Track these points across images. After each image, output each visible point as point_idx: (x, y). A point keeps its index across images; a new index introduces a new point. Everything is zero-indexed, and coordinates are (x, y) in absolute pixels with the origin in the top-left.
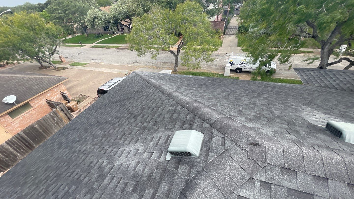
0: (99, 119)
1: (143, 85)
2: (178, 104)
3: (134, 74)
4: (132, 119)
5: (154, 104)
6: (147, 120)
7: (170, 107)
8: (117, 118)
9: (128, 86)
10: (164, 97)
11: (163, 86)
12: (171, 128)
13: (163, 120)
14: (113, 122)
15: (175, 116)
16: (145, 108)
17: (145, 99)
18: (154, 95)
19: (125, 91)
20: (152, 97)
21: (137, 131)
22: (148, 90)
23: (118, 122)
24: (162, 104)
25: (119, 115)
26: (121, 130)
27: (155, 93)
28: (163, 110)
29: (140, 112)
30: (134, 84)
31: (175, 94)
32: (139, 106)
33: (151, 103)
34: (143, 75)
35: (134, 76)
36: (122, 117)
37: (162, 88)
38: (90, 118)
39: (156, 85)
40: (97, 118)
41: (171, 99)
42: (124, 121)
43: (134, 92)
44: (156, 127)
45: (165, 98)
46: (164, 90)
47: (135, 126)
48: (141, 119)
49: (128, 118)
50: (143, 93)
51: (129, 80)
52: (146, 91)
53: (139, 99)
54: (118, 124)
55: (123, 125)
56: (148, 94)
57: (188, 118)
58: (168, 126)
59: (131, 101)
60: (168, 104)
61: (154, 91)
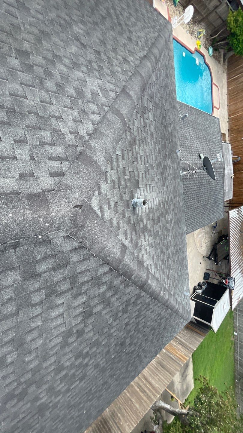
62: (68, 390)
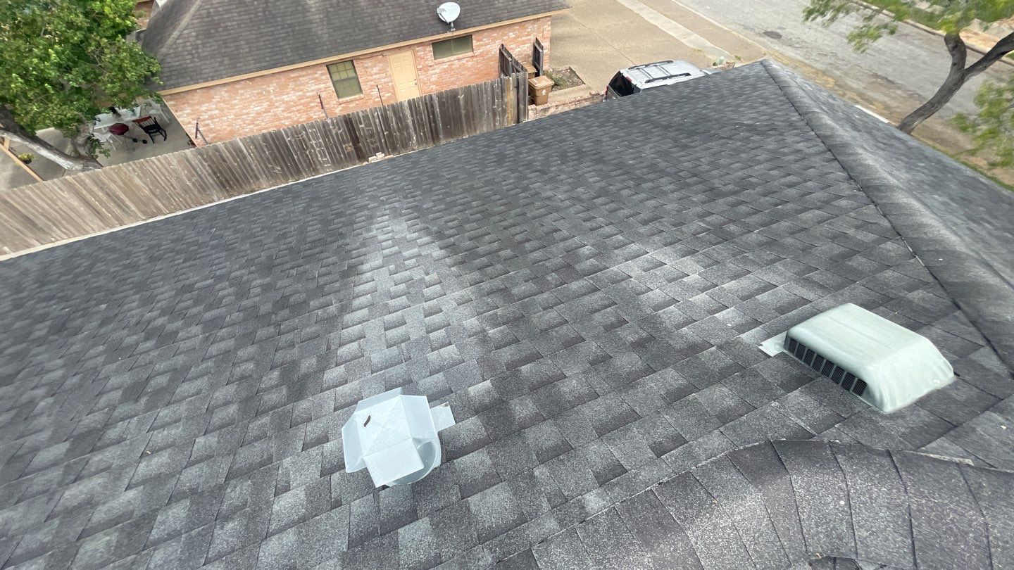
0: (604, 148)
1: (778, 116)
2: (897, 233)
3: (759, 68)
4: (696, 193)
5: (792, 192)
6: (747, 220)
7: (857, 227)
8: (652, 167)
9: (722, 98)
10: (844, 186)
11: (860, 151)
12: (822, 287)
13: (807, 249)
14: (638, 172)
15: (858, 262)
16: (753, 186)
17: (767, 161)
18: (806, 163)
19: (704, 108)
20: (796, 166)
21: (699, 230)
22: (789, 140)
23: (652, 181)
24: (827, 203)
25: (662, 164)
26: (652, 203)
27: (817, 159)
28: (819, 223)
29: (731, 187)
30: (746, 100)
31: (903, 198)
32: (736, 170)
33: (783, 180)
34: (793, 84)
35: (758, 78)
36: (668, 174)
37: (852, 154)
38: (580, 136)
39: (831, 136)
40: (598, 142)
41: (872, 206)
42: (672, 187)
43: (737, 124)
44: (768, 255)
45: (848, 192)
46: (862, 165)
47: (701, 217)
48: (726, 207)
49: (689, 185)
50: (768, 140)
51: (733, 81)
52: (781, 138)
53: (744, 152)
54: (650, 184)
55: (665, 193)
56: (786, 150)
57: (917, 295)
58: (814, 276)
59: (714, 145)
60: (852, 214)
61: (812, 150)
62: (219, 279)
